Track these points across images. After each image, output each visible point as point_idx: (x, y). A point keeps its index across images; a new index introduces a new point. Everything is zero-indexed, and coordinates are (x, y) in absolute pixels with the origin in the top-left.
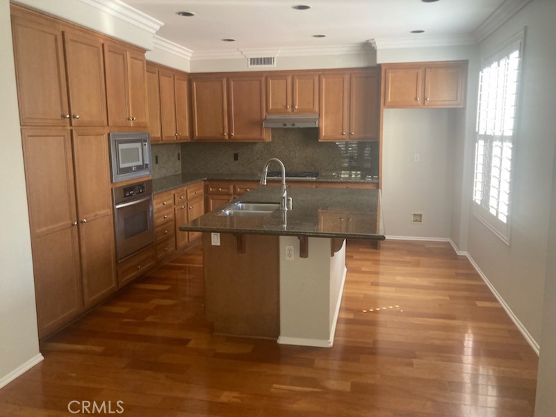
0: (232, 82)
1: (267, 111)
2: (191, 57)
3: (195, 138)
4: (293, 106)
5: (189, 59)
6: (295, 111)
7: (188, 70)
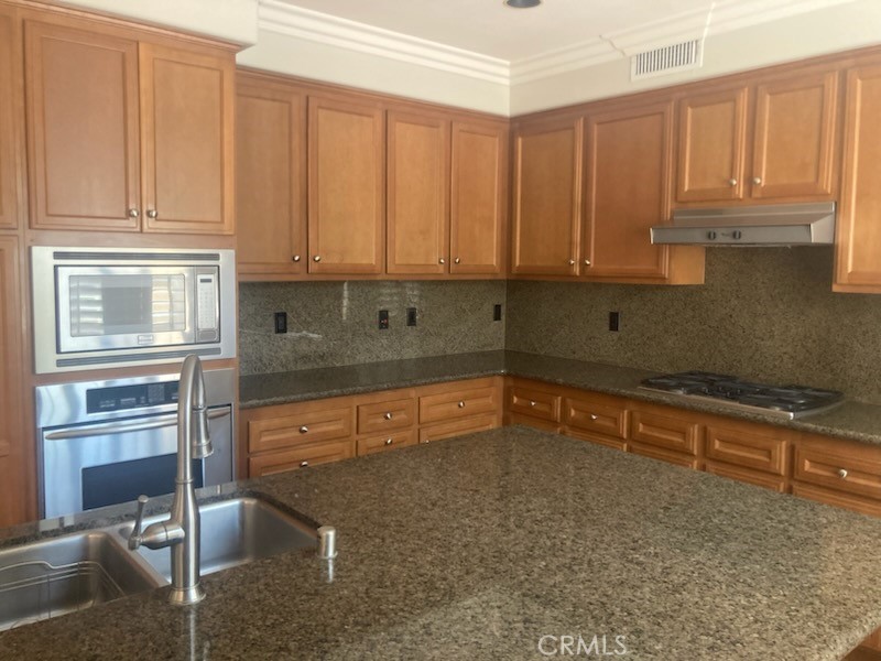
0: (595, 127)
1: (676, 198)
2: (511, 78)
3: (514, 271)
4: (750, 181)
5: (507, 82)
6: (756, 194)
7: (505, 108)
